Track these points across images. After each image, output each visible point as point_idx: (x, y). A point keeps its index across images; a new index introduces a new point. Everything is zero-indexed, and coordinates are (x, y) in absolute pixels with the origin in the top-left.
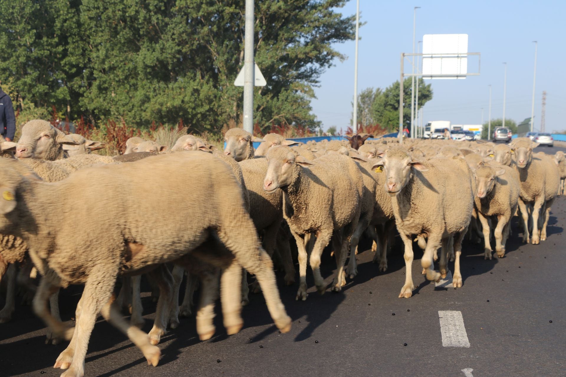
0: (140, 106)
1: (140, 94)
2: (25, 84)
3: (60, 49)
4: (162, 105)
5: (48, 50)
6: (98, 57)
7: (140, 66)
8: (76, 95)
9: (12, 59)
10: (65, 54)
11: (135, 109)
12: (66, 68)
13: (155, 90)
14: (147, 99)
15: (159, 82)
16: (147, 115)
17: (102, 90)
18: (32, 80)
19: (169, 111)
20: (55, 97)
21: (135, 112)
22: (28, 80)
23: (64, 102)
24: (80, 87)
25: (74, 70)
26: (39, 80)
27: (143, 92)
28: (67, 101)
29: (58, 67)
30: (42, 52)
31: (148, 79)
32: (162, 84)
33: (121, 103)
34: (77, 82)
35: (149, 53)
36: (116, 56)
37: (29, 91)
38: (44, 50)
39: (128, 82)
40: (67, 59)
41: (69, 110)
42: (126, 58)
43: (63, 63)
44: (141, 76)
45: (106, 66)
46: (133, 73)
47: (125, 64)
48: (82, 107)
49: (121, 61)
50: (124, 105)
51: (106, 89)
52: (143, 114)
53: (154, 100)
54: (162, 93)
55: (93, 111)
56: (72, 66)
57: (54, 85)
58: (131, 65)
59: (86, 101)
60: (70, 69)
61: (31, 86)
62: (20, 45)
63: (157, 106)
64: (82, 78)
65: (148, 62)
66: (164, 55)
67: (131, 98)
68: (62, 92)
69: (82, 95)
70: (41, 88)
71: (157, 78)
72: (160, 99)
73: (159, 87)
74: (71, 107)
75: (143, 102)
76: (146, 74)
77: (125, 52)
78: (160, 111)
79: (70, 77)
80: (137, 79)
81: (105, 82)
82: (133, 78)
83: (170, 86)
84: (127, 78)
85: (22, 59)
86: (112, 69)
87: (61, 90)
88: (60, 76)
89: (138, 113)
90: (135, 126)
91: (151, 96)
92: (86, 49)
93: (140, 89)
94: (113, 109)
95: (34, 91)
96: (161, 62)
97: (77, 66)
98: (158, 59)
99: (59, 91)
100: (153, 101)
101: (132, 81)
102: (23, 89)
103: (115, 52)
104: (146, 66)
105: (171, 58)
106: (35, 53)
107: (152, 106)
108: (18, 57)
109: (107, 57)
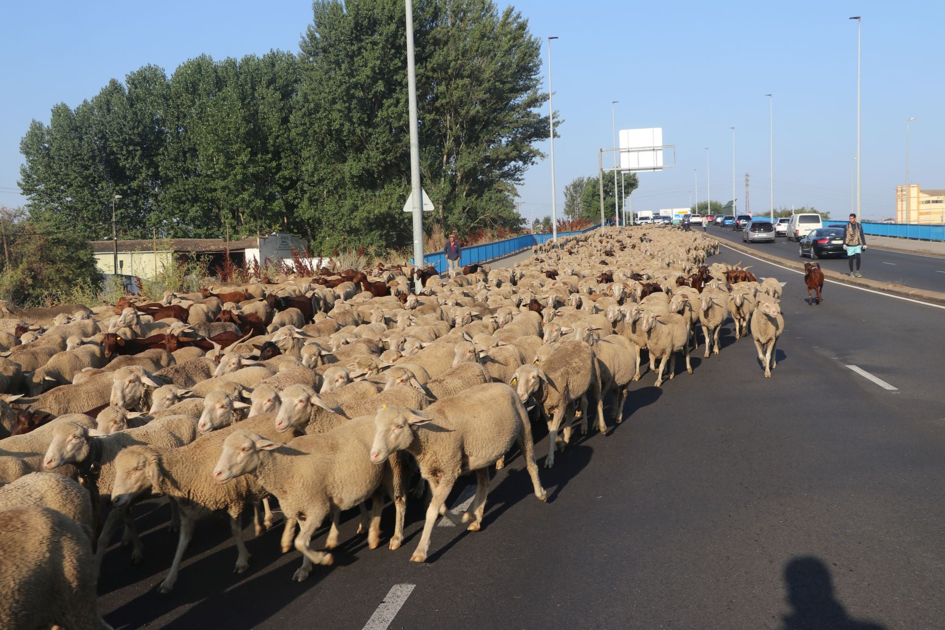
0: (350, 215)
1: (348, 203)
2: (243, 200)
3: (274, 164)
4: (369, 213)
5: (263, 166)
6: (306, 170)
7: (347, 175)
8: (291, 207)
9: (230, 178)
10: (279, 168)
11: (345, 218)
12: (281, 182)
13: (362, 199)
14: (355, 208)
15: (366, 190)
16: (356, 223)
17: (312, 201)
18: (250, 196)
19: (377, 218)
20: (271, 210)
21: (345, 221)
22: (245, 195)
23: (280, 214)
24: (295, 199)
25: (288, 183)
26: (256, 195)
27: (351, 201)
28: (283, 213)
29: (273, 182)
30: (257, 169)
31: (355, 188)
32: (369, 193)
33: (330, 213)
34: (291, 193)
35: (354, 164)
36: (324, 168)
37: (248, 206)
38: (259, 166)
39: (337, 193)
40: (281, 173)
41: (286, 221)
42: (334, 170)
43: (277, 177)
44: (349, 185)
45: (315, 179)
46: (341, 184)
47: (333, 176)
48: (297, 218)
49: (329, 173)
50: (333, 215)
51: (316, 200)
52: (353, 223)
53: (362, 208)
54: (369, 201)
55: (308, 220)
56: (286, 179)
57: (271, 198)
58: (338, 176)
59: (301, 212)
60: (284, 183)
61: (250, 202)
62: (237, 164)
63: (365, 214)
64: (296, 190)
65: (354, 172)
66: (370, 164)
67: (340, 207)
68: (278, 205)
69: (297, 207)
70: (259, 203)
71: (364, 187)
72: (369, 207)
73: (366, 195)
74: (288, 219)
75: (352, 212)
76: (353, 183)
77: (333, 163)
78: (368, 218)
79: (285, 190)
80: (345, 189)
81: (315, 194)
82: (341, 188)
83: (377, 193)
84: (336, 188)
85: (239, 177)
86: (321, 181)
87: (277, 202)
88: (276, 189)
89: (347, 221)
90: (346, 234)
91: (359, 205)
92: (298, 163)
93: (348, 198)
94: (324, 219)
95: (251, 206)
96: (368, 171)
97: (290, 179)
98: (363, 169)
99: (274, 204)
100: (361, 209)
101: (341, 191)
102: (242, 204)
103: (322, 165)
104: (352, 177)
105: (376, 167)
106: (251, 170)
107: (361, 214)
108: (235, 175)
109: (315, 169)
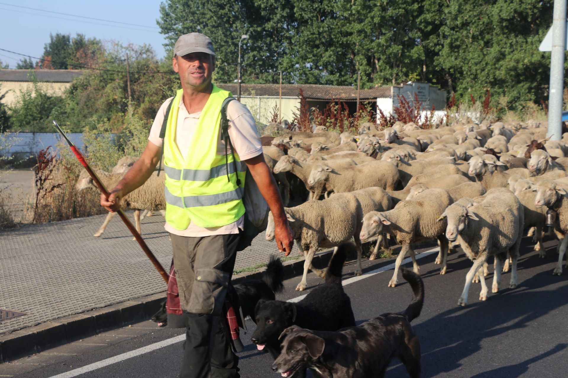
0: (495, 64)
1: (494, 51)
2: (379, 45)
3: (416, 6)
4: (518, 61)
5: (404, 8)
6: (450, 13)
7: (496, 18)
8: (431, 54)
9: (366, 21)
10: (421, 11)
11: (489, 67)
12: (422, 26)
13: (511, 45)
14: (502, 56)
15: (516, 36)
16: (501, 74)
17: (453, 48)
18: (387, 41)
19: (527, 68)
20: (409, 57)
21: (489, 70)
22: (382, 40)
23: (420, 62)
24: (436, 45)
25: (429, 28)
27: (498, 48)
28: (422, 60)
29: (413, 27)
30: (396, 11)
31: (504, 34)
32: (520, 39)
33: (473, 61)
34: (433, 39)
35: (505, 5)
36: (470, 11)
37: (384, 52)
38: (399, 8)
39: (483, 39)
40: (422, 17)
41: (424, 70)
42: (481, 13)
43: (418, 20)
44: (497, 30)
45: (459, 22)
46: (488, 28)
47: (479, 19)
48: (436, 66)
49: (475, 16)
50: (476, 64)
51: (458, 47)
52: (497, 73)
53: (510, 56)
54: (519, 49)
55: (449, 69)
56: (427, 23)
57: (411, 44)
58: (485, 20)
59: (441, 60)
60: (426, 27)
62: (375, 5)
63: (512, 64)
64: (438, 35)
65: (504, 15)
66: (523, 6)
67: (484, 55)
68: (417, 52)
69: (438, 54)
70: (396, 48)
71: (515, 32)
72: (517, 55)
73: (517, 42)
74: (427, 67)
75: (498, 60)
76: (502, 28)
77: (481, 5)
78: (515, 69)
79: (426, 36)
80: (492, 35)
81: (457, 40)
82: (488, 33)
83: (529, 40)
84: (482, 33)
85: (377, 20)
86: (465, 25)
87: (416, 48)
88: (415, 34)
89: (492, 71)
90: (489, 85)
91: (506, 53)
92: (443, 5)
93: (495, 45)
94: (466, 69)
95: (388, 52)
96: (520, 14)
97: (432, 23)
98: (515, 11)
99: (413, 51)
100: (508, 57)
101: (487, 37)
102: (378, 49)
103: (468, 7)
104: (502, 20)
105: (531, 9)
106: (390, 12)
107: (508, 63)
108: (372, 18)
109: (460, 11)
